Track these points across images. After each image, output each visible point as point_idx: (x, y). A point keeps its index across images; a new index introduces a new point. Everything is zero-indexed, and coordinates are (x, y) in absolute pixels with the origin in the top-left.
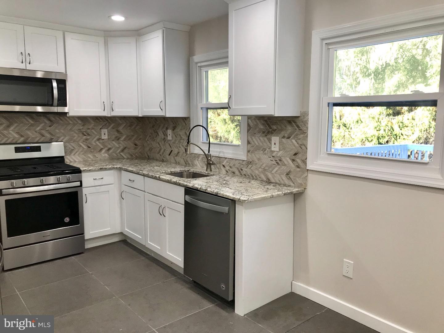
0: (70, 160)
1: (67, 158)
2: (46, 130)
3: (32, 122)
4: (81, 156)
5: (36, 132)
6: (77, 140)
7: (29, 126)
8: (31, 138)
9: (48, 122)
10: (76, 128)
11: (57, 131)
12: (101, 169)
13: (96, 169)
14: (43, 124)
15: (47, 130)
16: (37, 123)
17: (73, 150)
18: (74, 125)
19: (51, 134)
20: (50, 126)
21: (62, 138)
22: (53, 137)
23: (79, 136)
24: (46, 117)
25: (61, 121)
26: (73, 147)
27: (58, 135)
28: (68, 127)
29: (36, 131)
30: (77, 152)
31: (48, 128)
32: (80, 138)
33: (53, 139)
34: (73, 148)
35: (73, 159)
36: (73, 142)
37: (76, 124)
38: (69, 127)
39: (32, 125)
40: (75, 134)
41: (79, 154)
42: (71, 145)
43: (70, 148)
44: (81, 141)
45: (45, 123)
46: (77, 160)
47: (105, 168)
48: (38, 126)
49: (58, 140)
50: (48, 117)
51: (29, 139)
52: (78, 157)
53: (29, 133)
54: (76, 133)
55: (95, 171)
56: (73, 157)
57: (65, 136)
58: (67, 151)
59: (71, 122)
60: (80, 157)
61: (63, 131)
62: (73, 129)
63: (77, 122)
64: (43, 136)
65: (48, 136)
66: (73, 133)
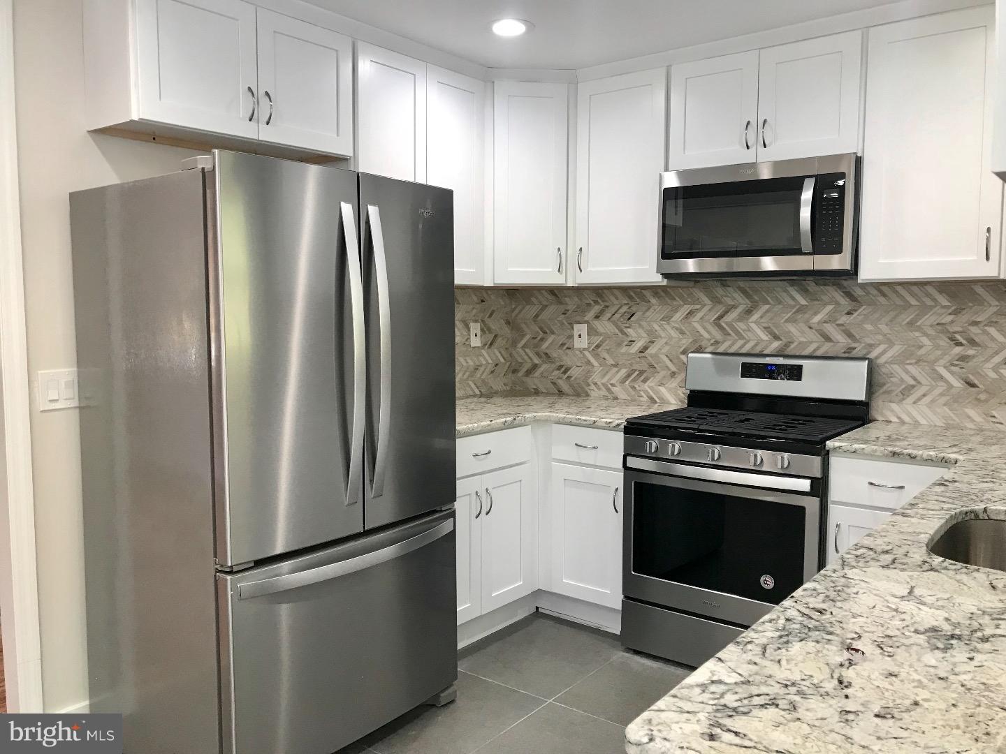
0: (899, 418)
1: (892, 411)
2: (838, 322)
3: (803, 302)
4: (939, 410)
5: (811, 328)
6: (932, 357)
7: (794, 313)
8: (795, 344)
9: (844, 302)
10: (928, 320)
11: (869, 327)
12: (894, 454)
13: (876, 451)
14: (829, 308)
15: (842, 325)
16: (816, 302)
17: (913, 386)
18: (925, 310)
19: (850, 335)
20: (849, 313)
21: (882, 347)
22: (854, 345)
23: (937, 347)
24: (840, 286)
25: (882, 299)
26: (915, 379)
27: (869, 341)
28: (903, 316)
29: (812, 326)
30: (924, 395)
31: (844, 319)
32: (939, 353)
33: (854, 348)
34: (912, 382)
35: (909, 415)
36: (914, 361)
37: (931, 308)
38: (907, 317)
39: (801, 310)
40: (925, 340)
41: (933, 401)
42: (907, 372)
43: (902, 380)
44: (942, 362)
45: (837, 303)
46: (923, 422)
47: (909, 455)
48: (816, 314)
49: (867, 354)
50: (845, 287)
51: (792, 346)
52: (930, 414)
53: (792, 328)
54: (927, 335)
55: (871, 456)
56: (910, 409)
57: (891, 344)
58: (893, 388)
59: (913, 302)
60: (935, 413)
61: (883, 327)
62: (918, 324)
63: (934, 300)
64: (828, 339)
65: (842, 340)
66: (917, 334)
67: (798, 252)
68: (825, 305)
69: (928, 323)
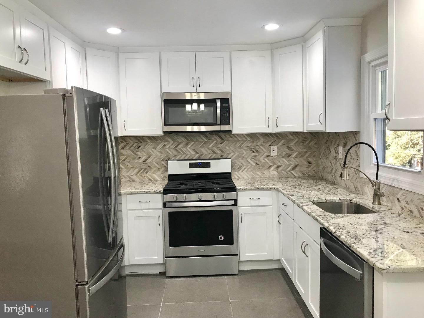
0: (238, 177)
1: (236, 174)
2: (218, 147)
3: (206, 140)
4: (249, 173)
5: (209, 149)
6: (246, 157)
7: (203, 144)
8: (204, 155)
9: (219, 140)
10: (245, 145)
11: (227, 148)
12: (257, 188)
13: (252, 188)
14: (214, 142)
15: (219, 148)
16: (210, 140)
17: (242, 166)
18: (243, 142)
19: (222, 151)
20: (221, 144)
21: (232, 155)
22: (223, 154)
23: (247, 153)
24: (218, 135)
25: (231, 139)
26: (242, 164)
27: (228, 152)
28: (237, 144)
29: (209, 148)
30: (245, 169)
31: (219, 146)
32: (248, 155)
33: (223, 155)
34: (241, 165)
35: (241, 175)
36: (241, 158)
37: (245, 141)
38: (238, 144)
39: (205, 143)
40: (244, 151)
41: (247, 171)
42: (240, 162)
43: (238, 164)
44: (249, 158)
45: (217, 141)
46: (245, 177)
47: (262, 188)
48: (210, 144)
49: (227, 157)
50: (219, 135)
51: (203, 155)
52: (246, 174)
53: (202, 149)
54: (244, 150)
55: (251, 190)
56: (241, 174)
57: (234, 153)
58: (236, 167)
59: (240, 139)
60: (248, 174)
61: (232, 148)
62: (242, 146)
63: (246, 139)
64: (214, 152)
65: (219, 153)
66: (242, 149)
67: (215, 124)
68: (213, 141)
69: (245, 146)
